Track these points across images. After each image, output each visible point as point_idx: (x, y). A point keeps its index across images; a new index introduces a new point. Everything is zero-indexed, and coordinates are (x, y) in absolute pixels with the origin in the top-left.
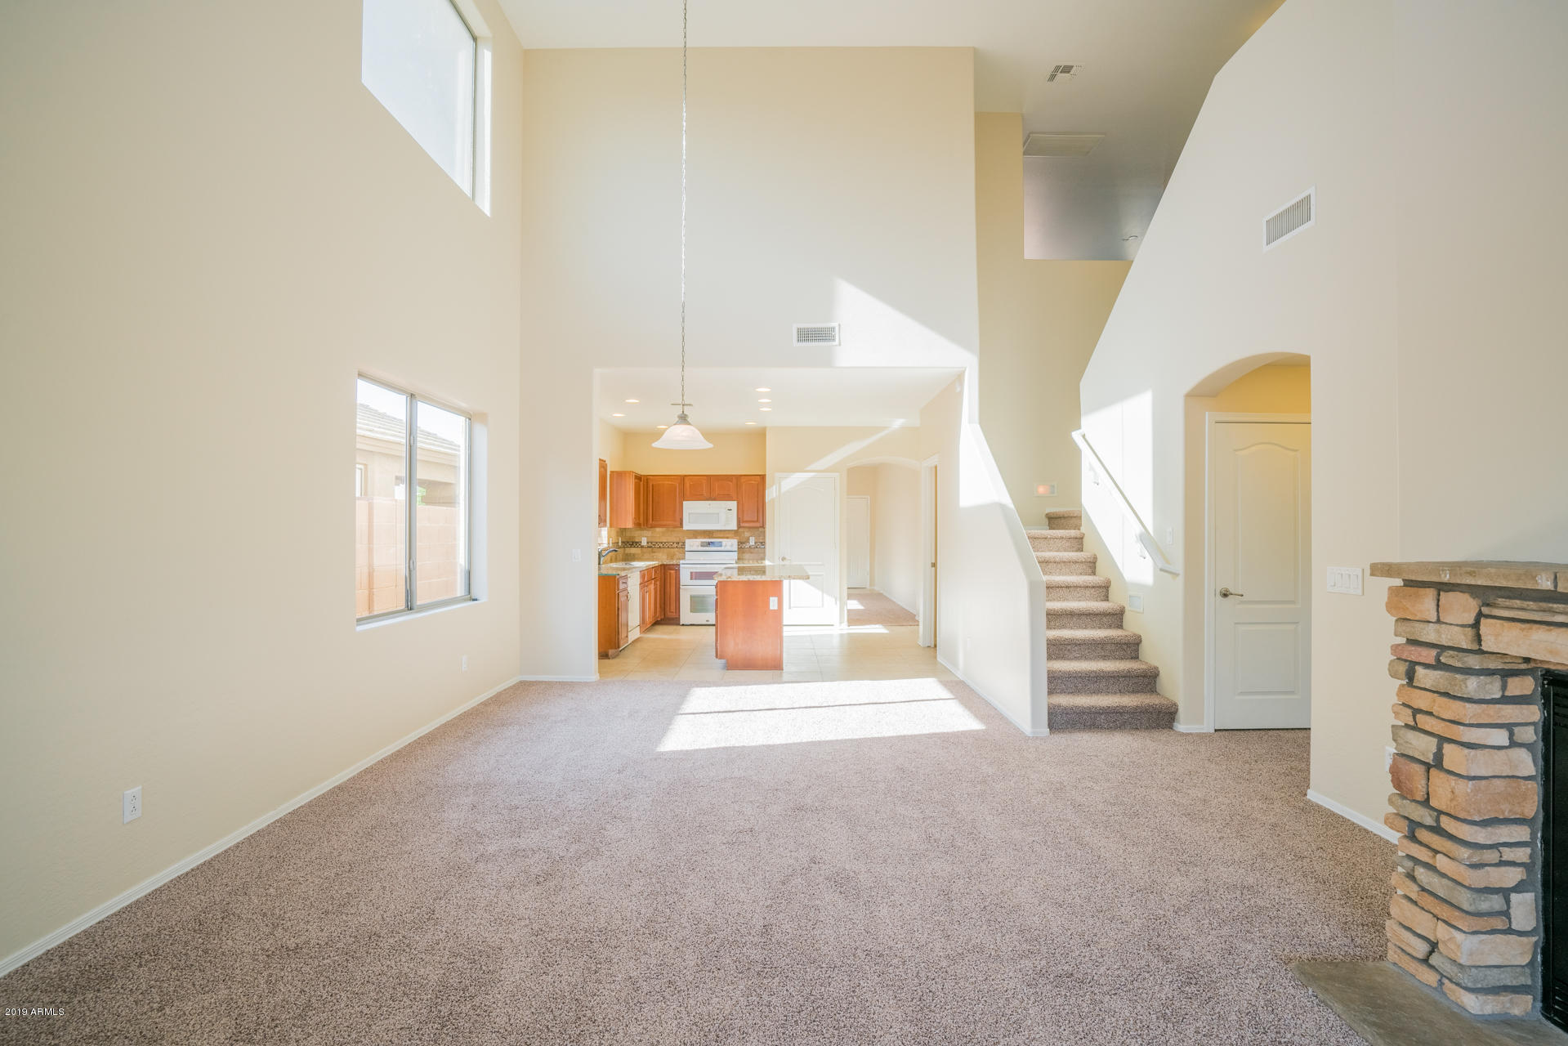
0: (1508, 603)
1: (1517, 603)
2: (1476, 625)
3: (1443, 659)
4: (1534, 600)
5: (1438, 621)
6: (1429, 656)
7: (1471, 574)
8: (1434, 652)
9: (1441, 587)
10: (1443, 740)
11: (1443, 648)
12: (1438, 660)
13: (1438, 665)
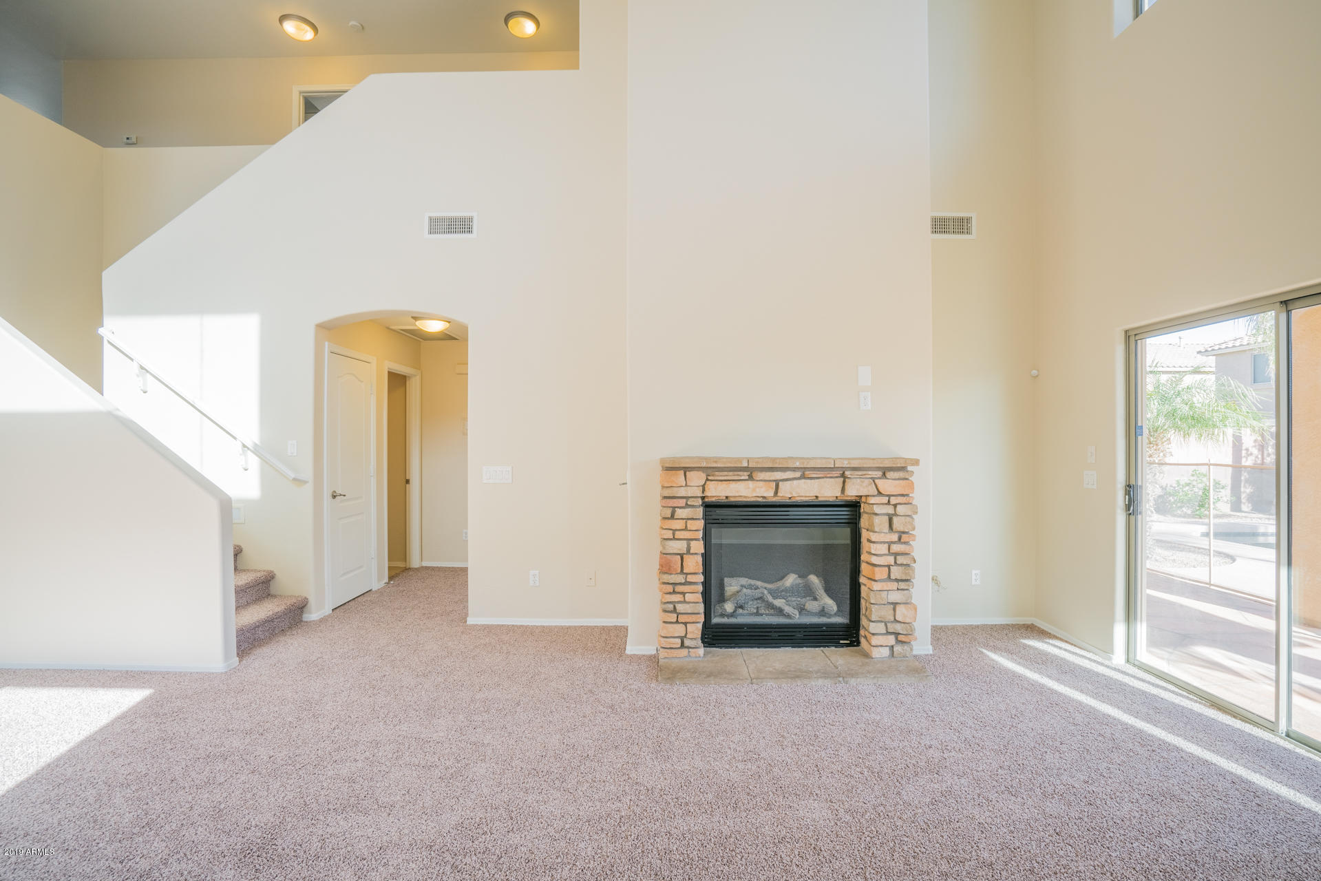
0: (721, 473)
1: (726, 473)
2: (703, 486)
3: (689, 503)
4: (730, 471)
5: (686, 485)
6: (682, 502)
7: (716, 462)
8: (685, 500)
9: (686, 470)
10: (689, 540)
11: (687, 498)
12: (687, 504)
13: (687, 506)
